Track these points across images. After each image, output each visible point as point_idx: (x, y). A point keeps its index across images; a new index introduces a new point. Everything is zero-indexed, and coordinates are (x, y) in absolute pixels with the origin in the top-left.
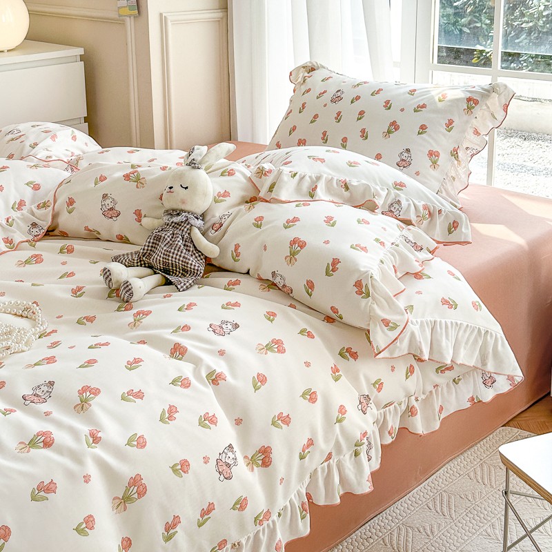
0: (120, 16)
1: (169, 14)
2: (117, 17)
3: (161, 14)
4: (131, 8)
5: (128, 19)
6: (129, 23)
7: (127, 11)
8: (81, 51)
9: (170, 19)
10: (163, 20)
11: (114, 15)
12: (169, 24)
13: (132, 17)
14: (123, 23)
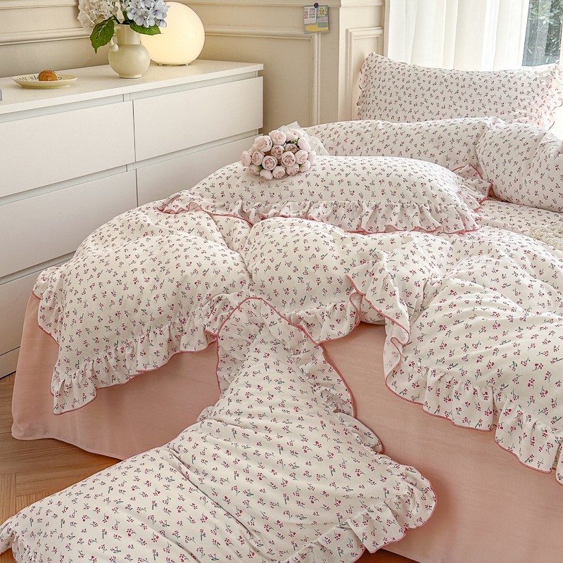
0: (306, 33)
1: (354, 30)
2: (302, 33)
3: (347, 31)
4: (320, 25)
5: (316, 35)
6: (317, 38)
7: (317, 28)
8: (260, 67)
9: (354, 34)
10: (348, 35)
11: (300, 32)
12: (353, 38)
13: (320, 34)
14: (310, 40)
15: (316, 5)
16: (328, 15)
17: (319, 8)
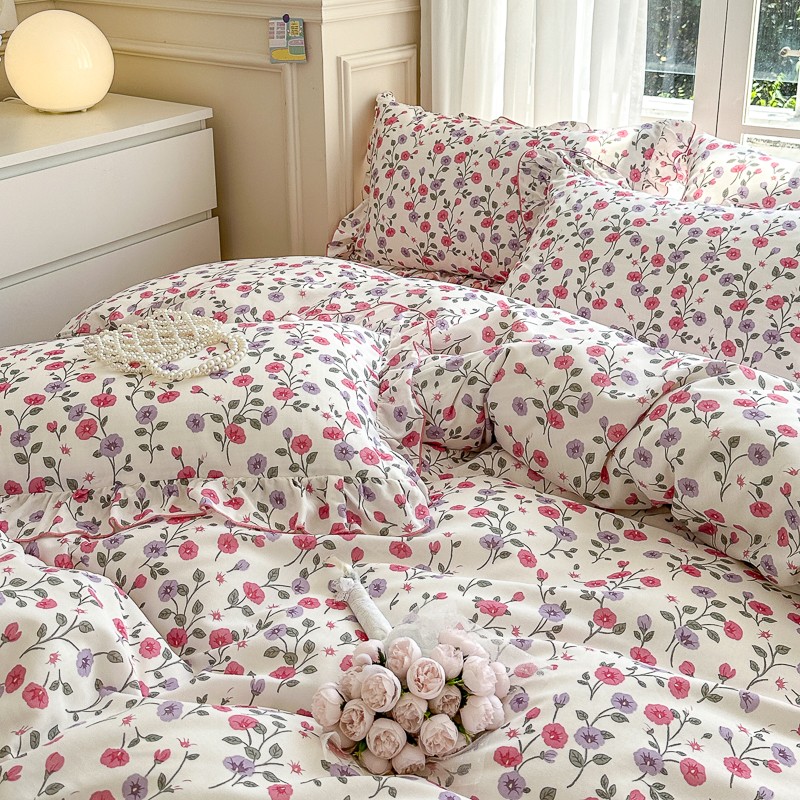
0: (273, 61)
1: (349, 58)
2: (267, 61)
3: (339, 59)
4: (294, 50)
5: (288, 66)
6: (291, 72)
7: (288, 55)
9: (351, 64)
10: (341, 66)
11: (264, 60)
12: (350, 70)
13: (294, 66)
14: (280, 73)
15: (286, 18)
16: (304, 34)
17: (290, 22)
